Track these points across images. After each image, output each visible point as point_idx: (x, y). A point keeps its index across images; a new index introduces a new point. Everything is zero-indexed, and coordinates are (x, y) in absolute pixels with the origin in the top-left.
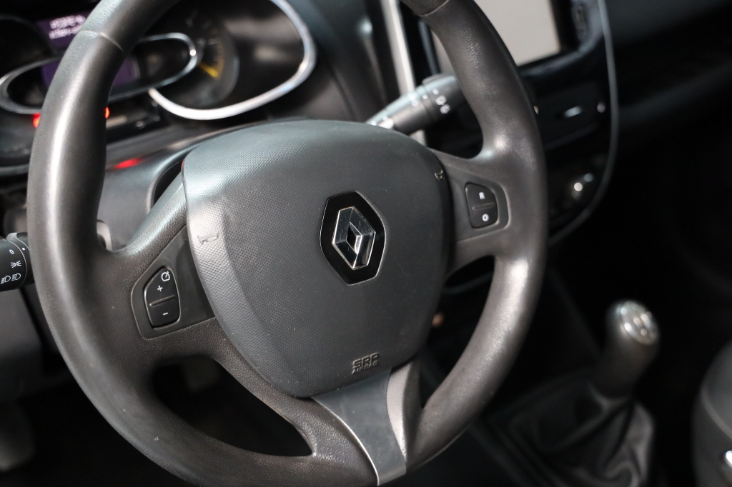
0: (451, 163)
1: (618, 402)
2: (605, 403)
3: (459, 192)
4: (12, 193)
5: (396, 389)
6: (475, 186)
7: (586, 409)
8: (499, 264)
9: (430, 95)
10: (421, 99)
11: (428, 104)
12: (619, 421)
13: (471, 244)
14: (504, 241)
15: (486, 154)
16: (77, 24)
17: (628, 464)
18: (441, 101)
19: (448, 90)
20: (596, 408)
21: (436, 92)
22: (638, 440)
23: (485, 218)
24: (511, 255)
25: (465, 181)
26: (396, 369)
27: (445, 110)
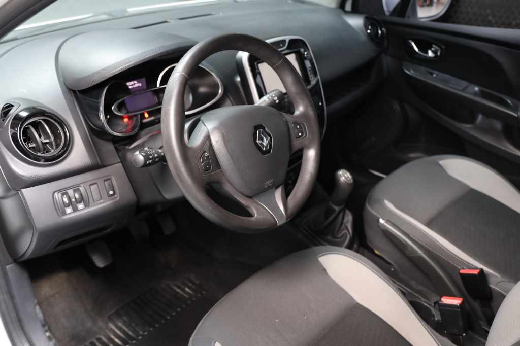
0: (287, 116)
1: (341, 207)
2: (337, 208)
3: (291, 126)
4: (120, 146)
5: (278, 194)
6: (296, 124)
7: (330, 211)
8: (305, 151)
9: (272, 97)
10: (269, 98)
11: (271, 100)
12: (341, 215)
13: (297, 144)
14: (306, 142)
15: (297, 113)
16: (135, 84)
17: (346, 231)
18: (276, 98)
19: (278, 94)
20: (334, 210)
21: (274, 96)
22: (348, 222)
23: (300, 134)
24: (309, 147)
25: (292, 122)
26: (277, 187)
27: (277, 102)
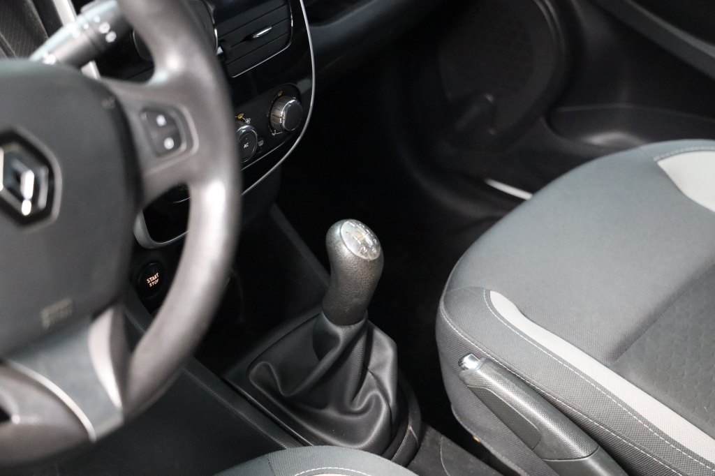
0: (122, 90)
1: (354, 328)
2: (341, 332)
3: (137, 121)
5: (100, 335)
6: (152, 111)
7: (322, 342)
8: (193, 192)
9: (91, 24)
10: (83, 30)
11: (91, 33)
12: (359, 347)
13: (158, 175)
14: (194, 166)
15: (160, 76)
17: (375, 393)
18: (104, 28)
19: (111, 16)
20: (334, 338)
21: (97, 20)
22: (381, 366)
23: (169, 144)
27: (111, 37)
